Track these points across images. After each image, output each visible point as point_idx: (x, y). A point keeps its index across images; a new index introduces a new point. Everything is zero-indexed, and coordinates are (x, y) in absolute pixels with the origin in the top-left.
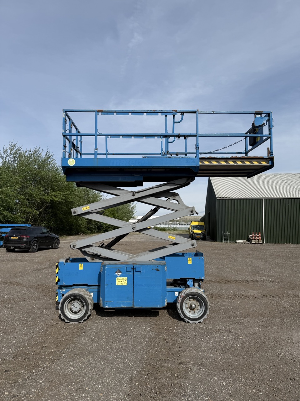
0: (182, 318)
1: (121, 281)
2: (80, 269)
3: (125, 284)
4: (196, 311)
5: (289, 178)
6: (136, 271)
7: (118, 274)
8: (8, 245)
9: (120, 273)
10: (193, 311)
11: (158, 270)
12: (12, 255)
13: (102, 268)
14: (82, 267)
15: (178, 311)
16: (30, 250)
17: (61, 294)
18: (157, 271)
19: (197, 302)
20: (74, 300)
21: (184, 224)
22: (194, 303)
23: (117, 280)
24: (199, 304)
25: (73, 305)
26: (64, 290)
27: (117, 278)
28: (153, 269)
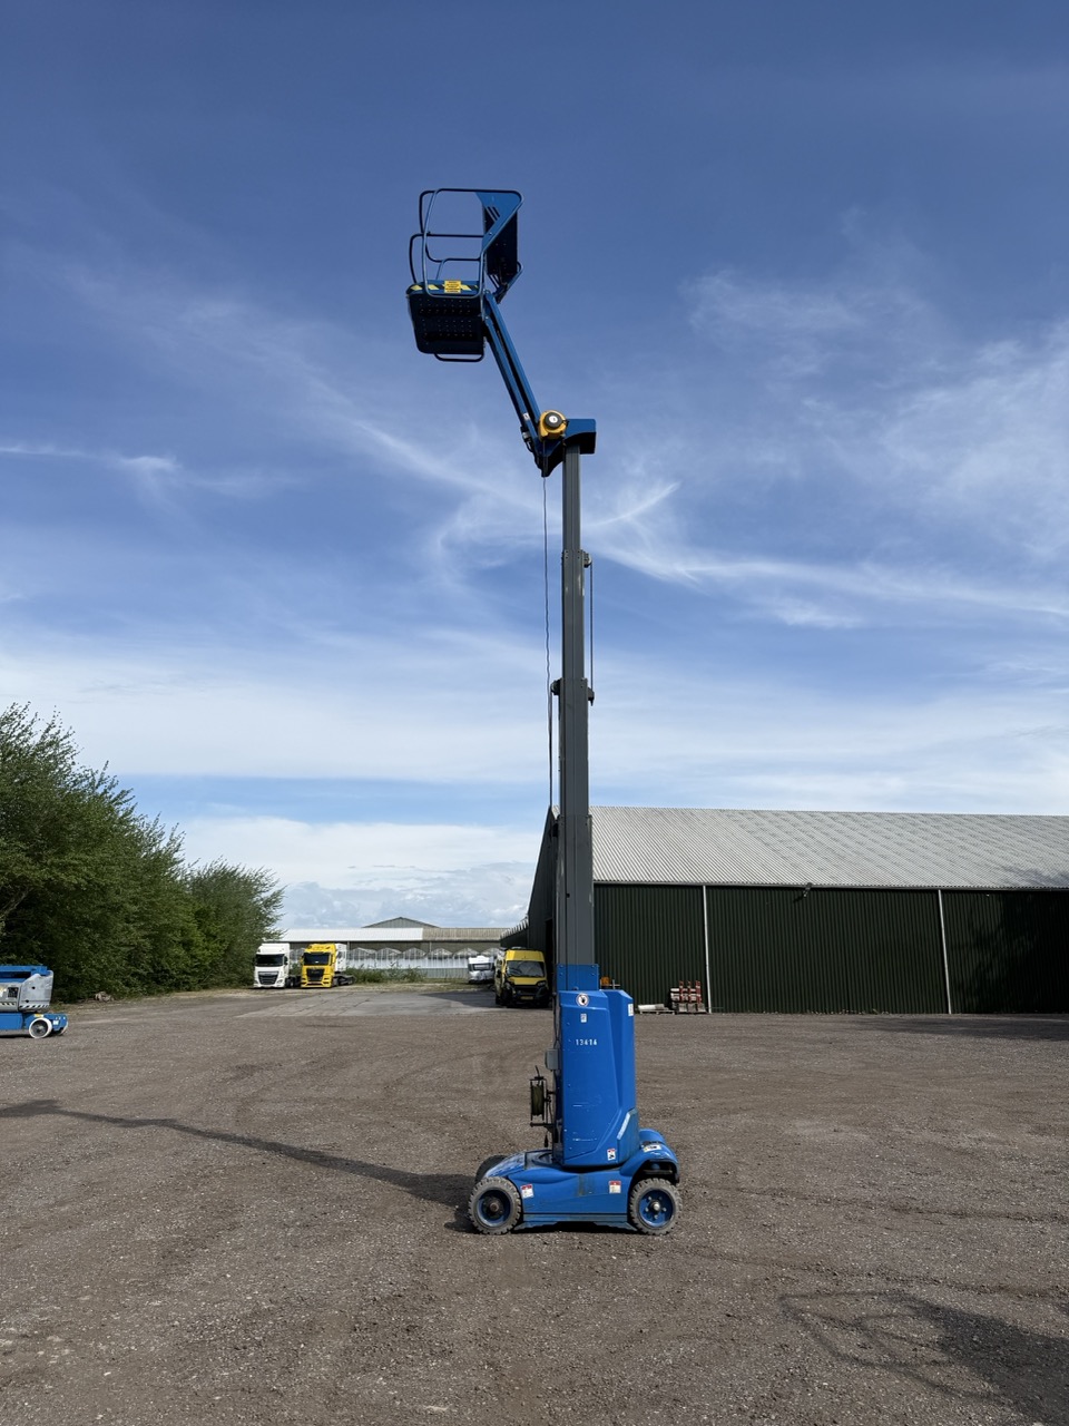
5: (767, 825)
21: (446, 958)
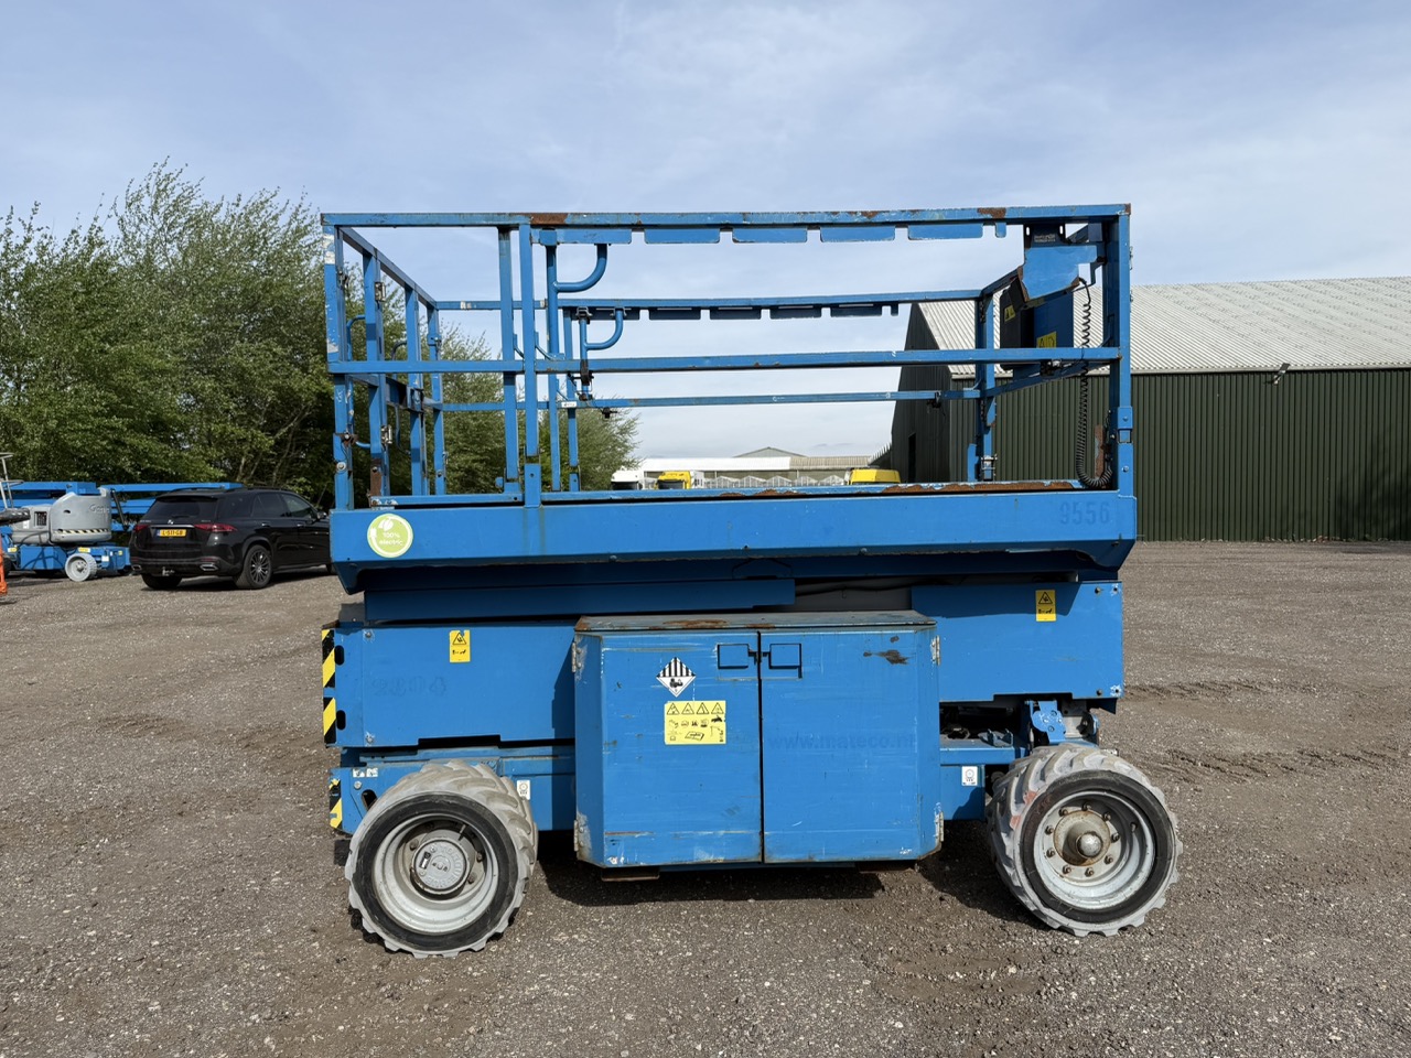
0: (1032, 908)
1: (691, 718)
2: (454, 659)
3: (715, 735)
4: (1100, 867)
5: (1211, 298)
6: (771, 667)
7: (674, 684)
8: (151, 561)
9: (686, 680)
10: (1083, 869)
11: (895, 658)
12: (165, 601)
13: (583, 651)
14: (468, 648)
15: (1009, 871)
16: (241, 580)
17: (359, 793)
18: (893, 662)
19: (1105, 819)
20: (428, 826)
22: (1093, 829)
23: (667, 718)
24: (1113, 831)
25: (427, 855)
26: (375, 771)
27: (667, 706)
28: (866, 655)
